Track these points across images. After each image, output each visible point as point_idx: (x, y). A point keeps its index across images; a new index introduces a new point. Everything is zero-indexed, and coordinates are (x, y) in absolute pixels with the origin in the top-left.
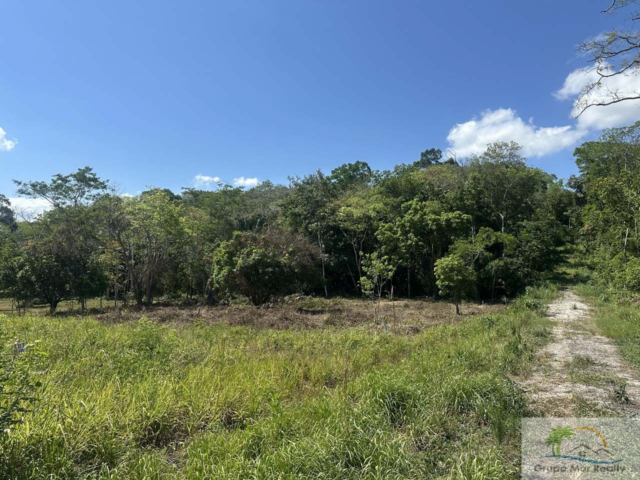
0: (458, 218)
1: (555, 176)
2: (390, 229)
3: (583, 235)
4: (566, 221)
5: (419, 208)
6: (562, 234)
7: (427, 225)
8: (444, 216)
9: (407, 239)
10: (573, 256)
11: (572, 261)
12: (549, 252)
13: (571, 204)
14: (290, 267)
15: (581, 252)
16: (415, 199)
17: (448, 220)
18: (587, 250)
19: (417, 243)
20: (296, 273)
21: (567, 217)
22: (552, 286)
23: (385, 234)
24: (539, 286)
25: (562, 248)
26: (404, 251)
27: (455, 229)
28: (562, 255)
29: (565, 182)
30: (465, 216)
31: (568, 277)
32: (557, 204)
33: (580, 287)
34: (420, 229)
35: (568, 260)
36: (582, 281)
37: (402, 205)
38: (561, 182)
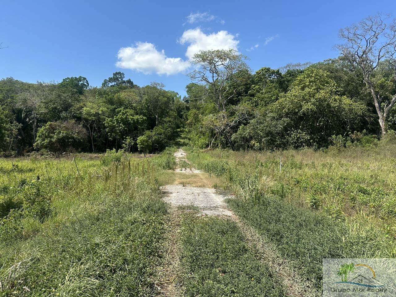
0: (141, 119)
1: (178, 94)
2: (111, 121)
3: (188, 124)
4: (181, 117)
5: (124, 112)
6: (180, 123)
7: (129, 120)
8: (136, 117)
9: (119, 126)
10: (183, 134)
11: (182, 136)
12: (174, 132)
13: (184, 109)
14: (78, 139)
15: (186, 132)
16: (122, 108)
17: (137, 119)
18: (189, 131)
19: (124, 128)
20: (81, 142)
21: (182, 115)
22: (175, 147)
23: (109, 123)
24: (170, 147)
25: (179, 130)
26: (118, 132)
27: (140, 123)
28: (179, 133)
29: (182, 98)
30: (144, 118)
31: (181, 143)
32: (178, 108)
33: (184, 147)
34: (125, 122)
35: (181, 136)
36: (185, 145)
37: (116, 110)
38: (180, 97)
